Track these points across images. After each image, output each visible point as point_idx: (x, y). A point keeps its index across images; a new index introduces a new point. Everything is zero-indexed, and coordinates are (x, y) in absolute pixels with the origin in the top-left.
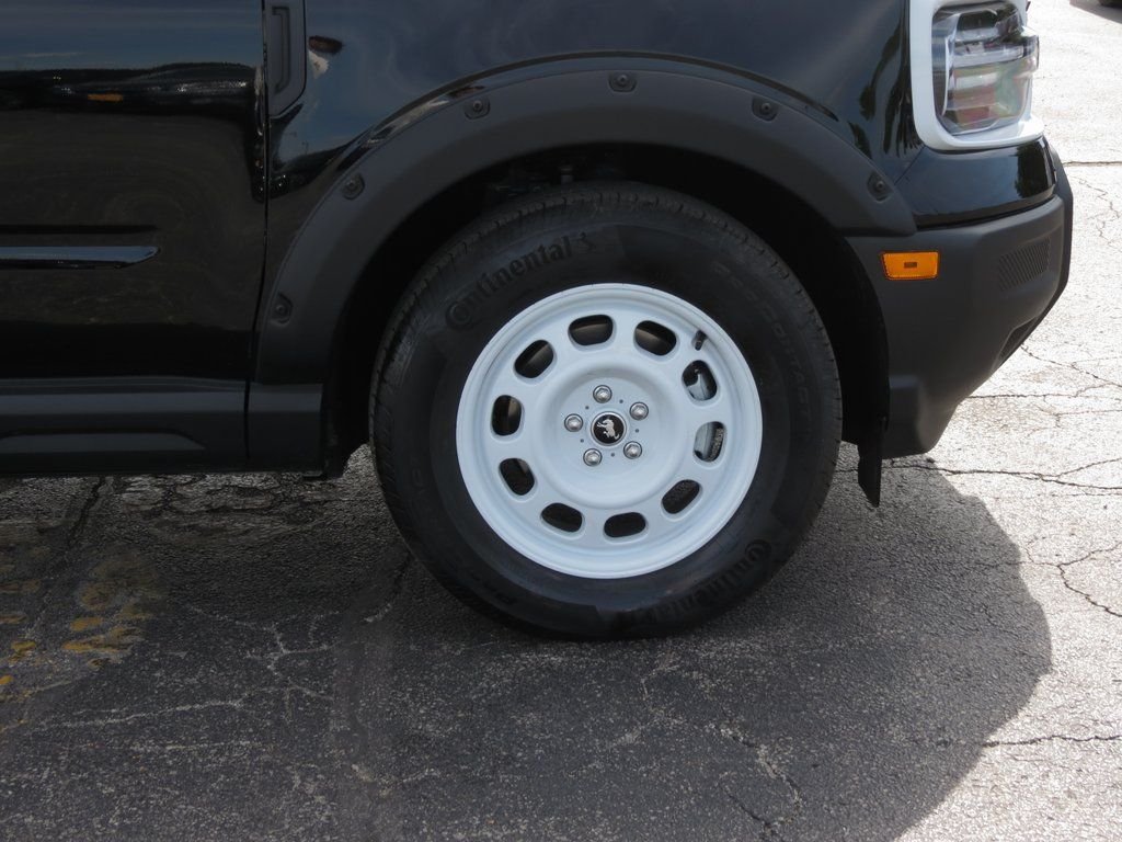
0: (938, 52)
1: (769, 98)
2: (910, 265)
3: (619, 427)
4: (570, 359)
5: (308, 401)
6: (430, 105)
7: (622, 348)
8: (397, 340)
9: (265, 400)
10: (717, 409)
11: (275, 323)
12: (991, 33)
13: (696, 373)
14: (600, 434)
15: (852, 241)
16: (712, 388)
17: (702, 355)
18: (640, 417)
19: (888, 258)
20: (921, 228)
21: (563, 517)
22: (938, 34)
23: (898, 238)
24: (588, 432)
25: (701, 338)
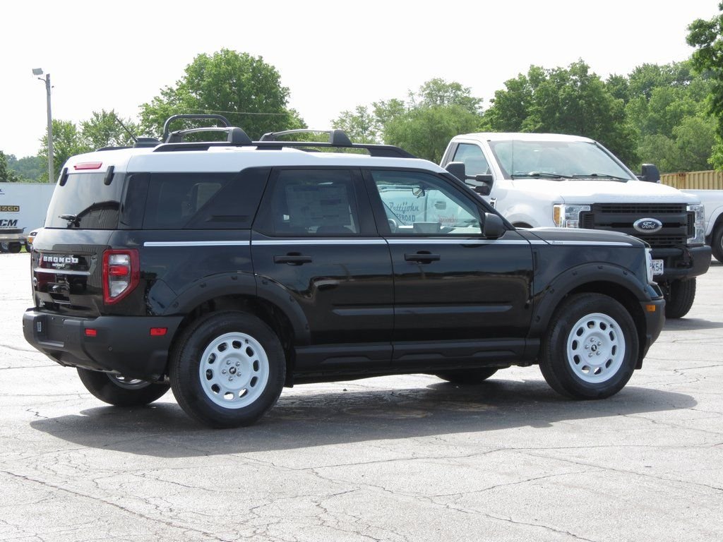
1: (626, 271)
2: (651, 308)
3: (596, 348)
4: (588, 331)
5: (537, 342)
7: (598, 328)
9: (529, 342)
10: (616, 342)
11: (535, 323)
14: (592, 349)
15: (641, 303)
16: (613, 338)
17: (612, 330)
18: (599, 345)
19: (647, 306)
23: (648, 302)
24: (590, 349)
25: (611, 326)
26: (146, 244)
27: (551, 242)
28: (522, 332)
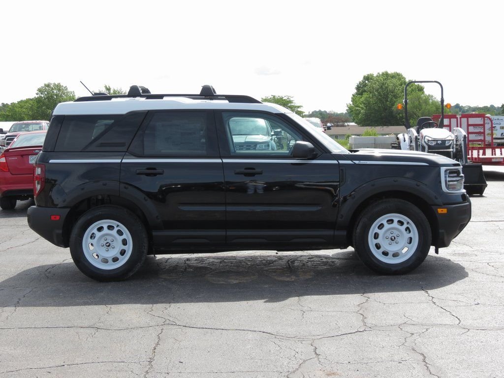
0: (446, 177)
1: (419, 183)
2: (442, 211)
3: (395, 238)
4: (387, 226)
5: (344, 233)
6: (364, 185)
7: (395, 224)
8: (359, 222)
9: (337, 233)
10: (411, 235)
11: (340, 219)
12: (455, 175)
13: (407, 229)
14: (391, 239)
15: (432, 207)
16: (410, 232)
17: (408, 226)
18: (398, 236)
19: (438, 209)
20: (444, 205)
21: (385, 254)
22: (445, 174)
23: (440, 206)
24: (390, 239)
25: (408, 223)
26: (51, 161)
27: (357, 162)
28: (332, 226)
